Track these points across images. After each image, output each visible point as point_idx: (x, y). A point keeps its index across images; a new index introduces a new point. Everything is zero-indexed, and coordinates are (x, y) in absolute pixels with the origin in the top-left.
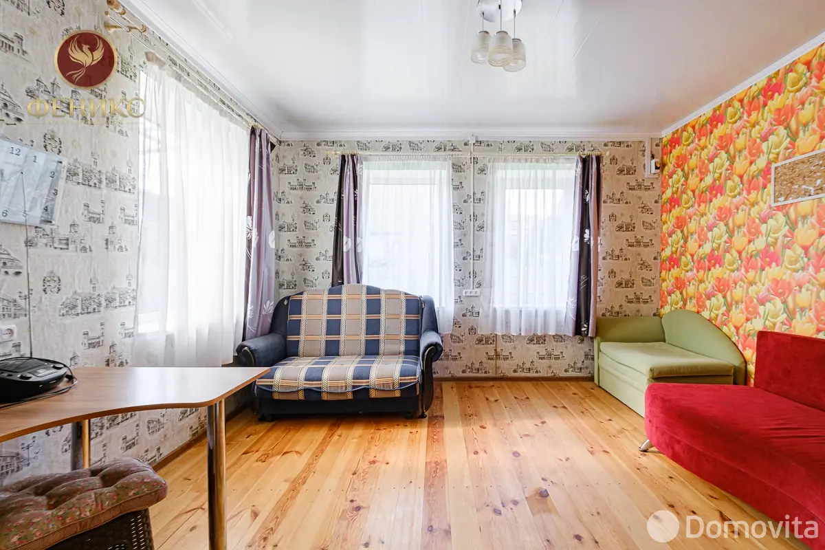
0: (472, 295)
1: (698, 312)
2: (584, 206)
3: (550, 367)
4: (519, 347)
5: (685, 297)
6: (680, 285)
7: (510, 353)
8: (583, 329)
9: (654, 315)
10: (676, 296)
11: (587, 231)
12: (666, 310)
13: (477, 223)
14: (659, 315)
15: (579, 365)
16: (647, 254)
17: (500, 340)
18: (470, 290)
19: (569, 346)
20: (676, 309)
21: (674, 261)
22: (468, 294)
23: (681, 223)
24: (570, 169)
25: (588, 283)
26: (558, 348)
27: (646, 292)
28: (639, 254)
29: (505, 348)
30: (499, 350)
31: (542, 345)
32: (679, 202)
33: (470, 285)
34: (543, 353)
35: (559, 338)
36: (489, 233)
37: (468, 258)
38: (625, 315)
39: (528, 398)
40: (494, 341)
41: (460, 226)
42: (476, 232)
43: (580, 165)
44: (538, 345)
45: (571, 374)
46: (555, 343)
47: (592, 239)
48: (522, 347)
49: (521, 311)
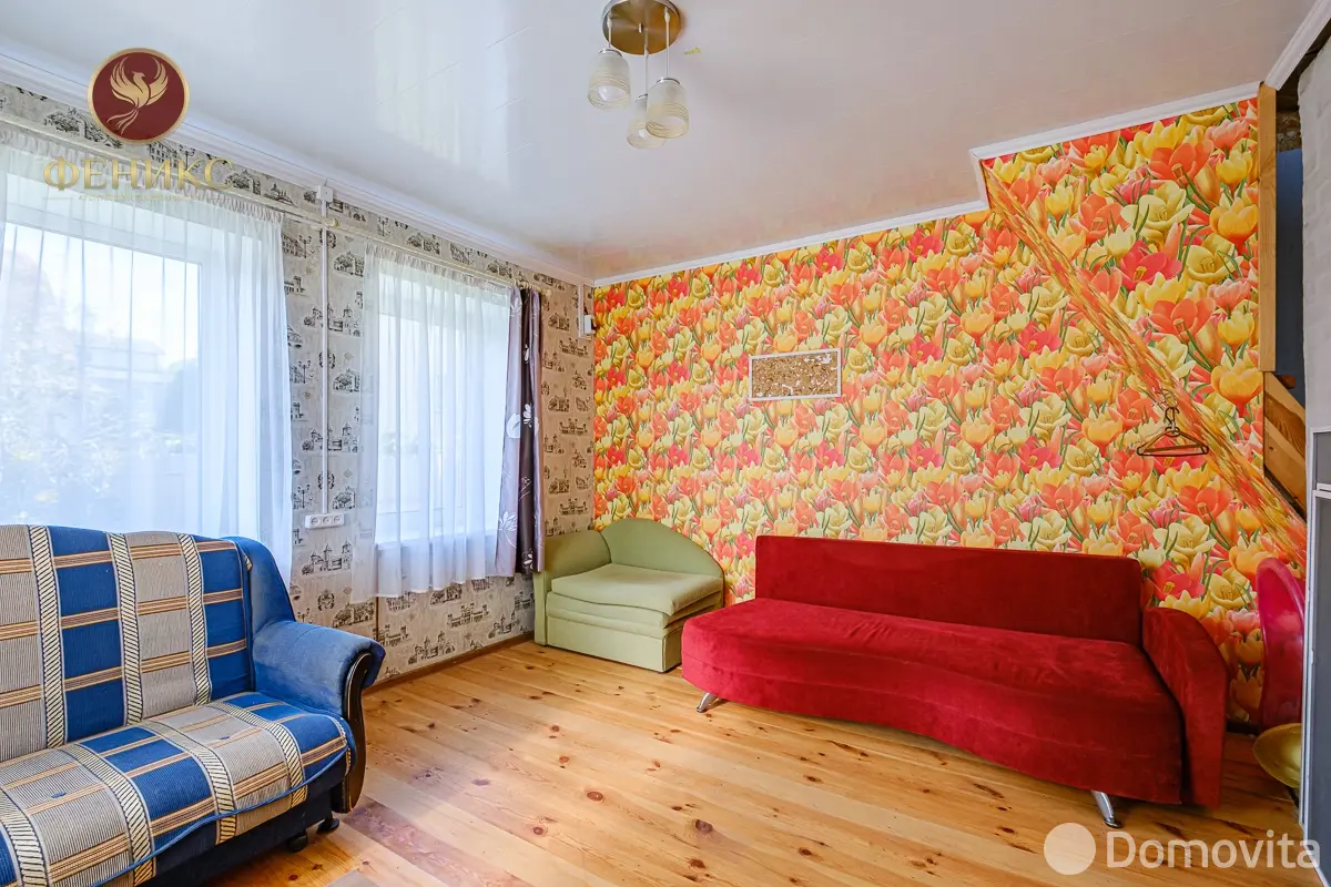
0: (329, 523)
1: (656, 520)
2: (525, 367)
3: (468, 636)
4: (417, 614)
5: (635, 500)
6: (626, 486)
7: (404, 629)
8: (526, 563)
9: (589, 528)
10: (621, 501)
11: (528, 407)
12: (606, 520)
13: (336, 373)
14: (593, 528)
15: (508, 621)
16: (581, 443)
17: (384, 608)
18: (324, 514)
19: (495, 594)
20: (621, 518)
21: (616, 455)
22: (318, 524)
23: (626, 406)
24: (500, 303)
25: (532, 488)
26: (479, 600)
27: (579, 496)
28: (573, 445)
29: (392, 621)
30: (382, 628)
31: (457, 601)
32: (623, 377)
33: (320, 506)
34: (457, 614)
35: (480, 585)
36: (367, 396)
37: (317, 445)
38: (560, 533)
39: (477, 701)
40: (372, 612)
41: (297, 376)
42: (333, 392)
43: (518, 301)
44: (451, 602)
45: (499, 638)
46: (475, 593)
47: (536, 419)
48: (423, 611)
49: (431, 546)
